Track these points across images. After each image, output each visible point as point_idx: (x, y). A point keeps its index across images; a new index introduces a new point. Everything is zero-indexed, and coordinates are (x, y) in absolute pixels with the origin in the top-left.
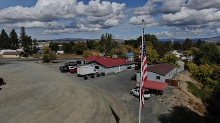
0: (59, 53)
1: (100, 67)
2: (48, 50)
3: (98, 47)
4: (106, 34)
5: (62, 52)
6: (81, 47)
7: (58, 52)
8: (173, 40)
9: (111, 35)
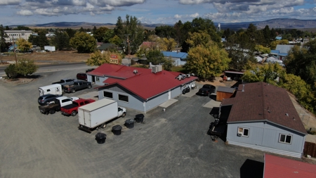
0: (46, 51)
1: (130, 97)
2: (27, 46)
3: (113, 39)
4: (127, 17)
5: (52, 49)
6: (84, 40)
7: (46, 48)
8: (219, 26)
9: (135, 19)
